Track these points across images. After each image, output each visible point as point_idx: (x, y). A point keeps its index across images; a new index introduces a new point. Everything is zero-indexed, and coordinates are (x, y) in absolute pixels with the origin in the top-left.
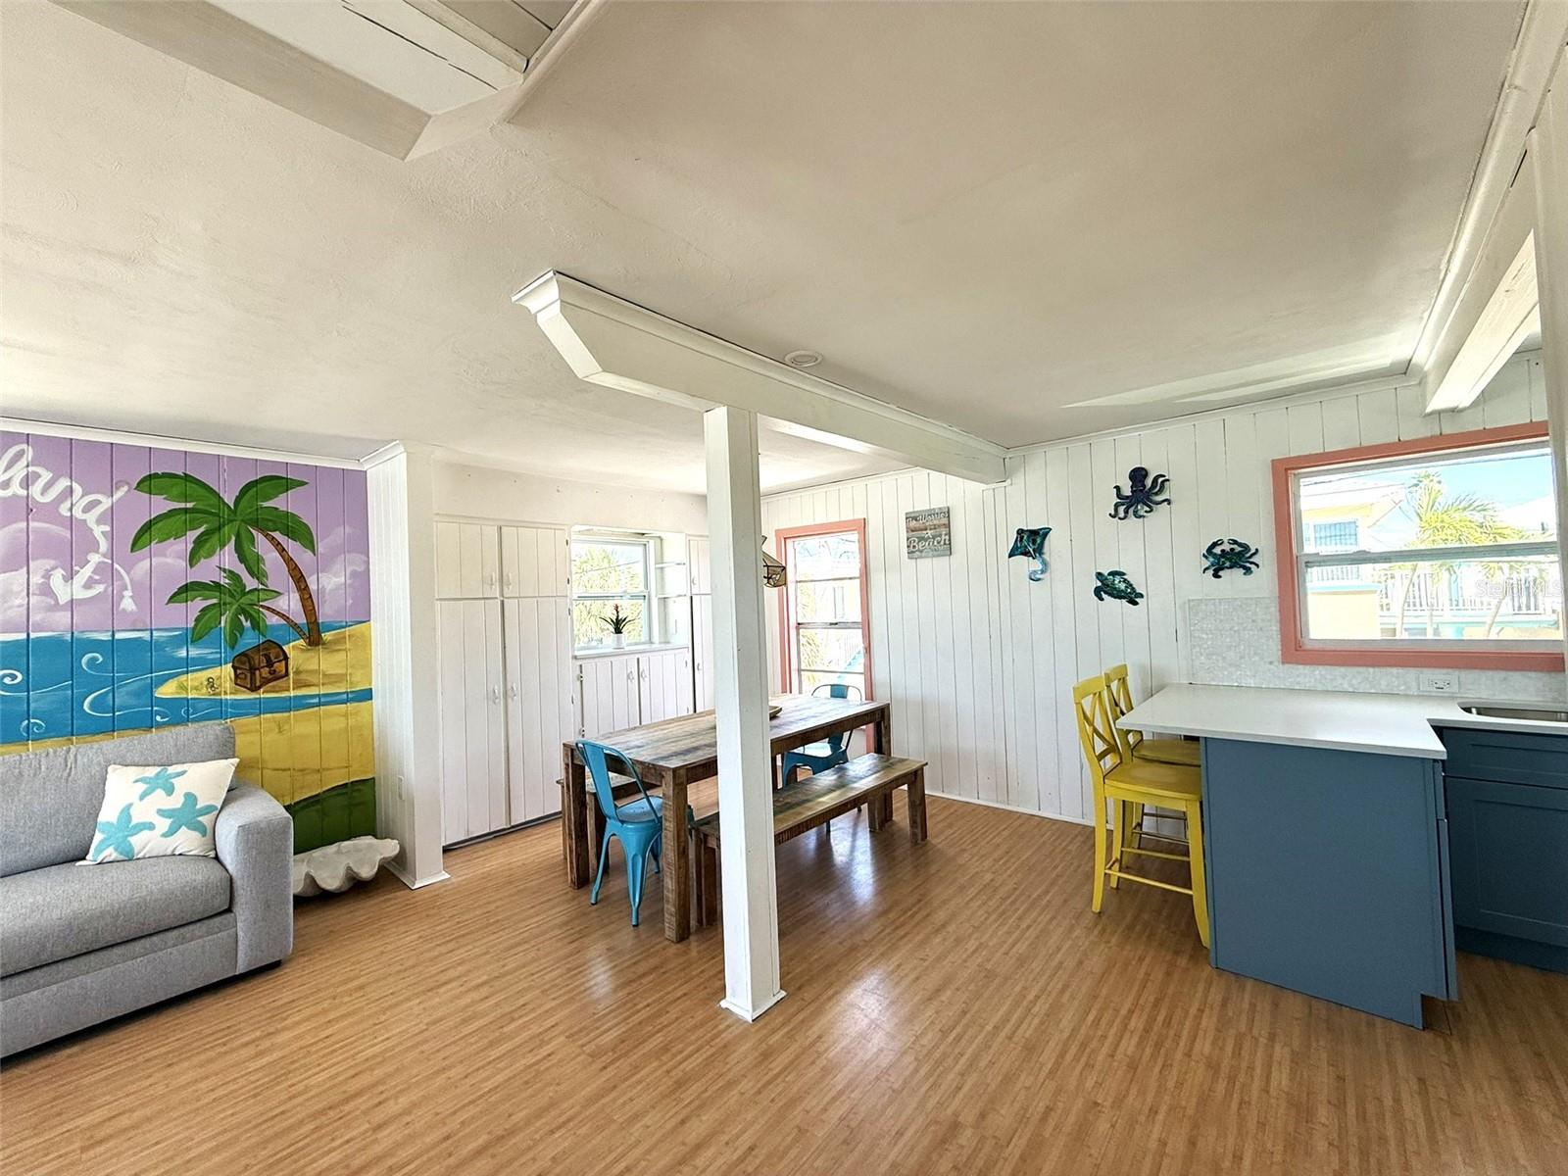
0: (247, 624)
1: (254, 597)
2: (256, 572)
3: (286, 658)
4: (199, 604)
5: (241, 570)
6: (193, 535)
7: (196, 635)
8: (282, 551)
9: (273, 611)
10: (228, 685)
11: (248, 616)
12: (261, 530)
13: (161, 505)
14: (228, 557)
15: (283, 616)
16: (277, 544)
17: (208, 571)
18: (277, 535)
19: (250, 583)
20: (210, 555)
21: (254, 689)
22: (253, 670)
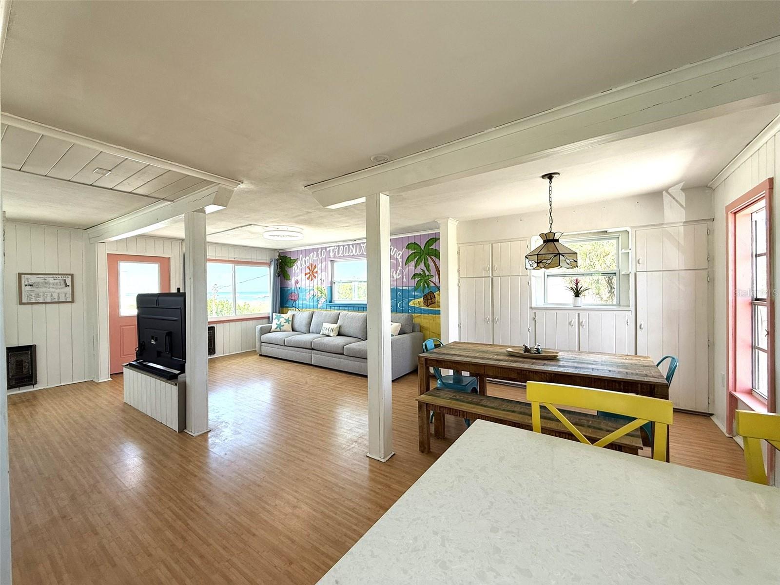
0: (426, 286)
1: (427, 277)
2: (428, 270)
3: (435, 297)
4: (417, 279)
5: (425, 269)
6: (416, 259)
7: (415, 289)
8: (434, 262)
9: (432, 282)
10: (422, 304)
11: (427, 284)
12: (429, 256)
13: (411, 252)
14: (422, 266)
15: (434, 283)
16: (433, 260)
17: (418, 271)
18: (433, 257)
19: (427, 273)
20: (419, 265)
21: (428, 306)
22: (428, 300)
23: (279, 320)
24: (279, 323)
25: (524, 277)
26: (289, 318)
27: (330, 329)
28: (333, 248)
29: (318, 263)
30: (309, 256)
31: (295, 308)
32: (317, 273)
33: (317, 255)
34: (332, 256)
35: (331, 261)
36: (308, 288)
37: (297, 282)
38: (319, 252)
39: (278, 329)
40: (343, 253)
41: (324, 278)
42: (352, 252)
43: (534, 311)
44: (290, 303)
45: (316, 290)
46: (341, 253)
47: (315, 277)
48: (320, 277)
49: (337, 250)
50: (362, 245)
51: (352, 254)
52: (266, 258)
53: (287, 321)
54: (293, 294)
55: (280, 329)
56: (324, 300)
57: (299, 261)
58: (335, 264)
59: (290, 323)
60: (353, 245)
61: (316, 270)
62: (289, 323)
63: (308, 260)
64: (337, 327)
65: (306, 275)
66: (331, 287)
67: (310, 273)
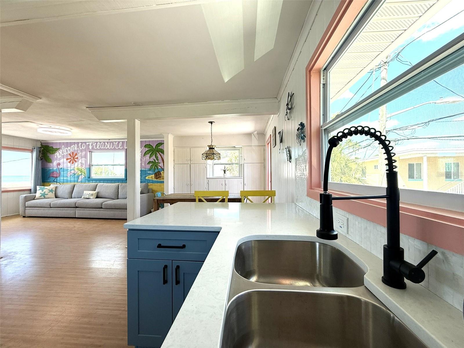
0: (156, 168)
1: (157, 163)
2: (157, 160)
3: (161, 174)
4: (151, 165)
5: (155, 159)
6: (150, 153)
7: (150, 170)
8: (161, 156)
9: (159, 166)
10: (154, 178)
11: (156, 167)
12: (158, 152)
13: (147, 149)
14: (154, 157)
15: (161, 167)
16: (160, 154)
17: (151, 160)
18: (160, 153)
19: (157, 161)
20: (152, 157)
21: (157, 179)
22: (157, 176)
23: (43, 191)
24: (43, 192)
25: (204, 164)
26: (52, 189)
27: (90, 195)
28: (92, 143)
29: (79, 152)
30: (70, 147)
31: (57, 182)
32: (77, 158)
33: (78, 147)
34: (90, 148)
35: (90, 151)
36: (70, 169)
37: (59, 164)
38: (80, 145)
39: (43, 197)
40: (99, 147)
41: (84, 162)
42: (107, 146)
43: (208, 179)
44: (52, 179)
45: (77, 171)
46: (98, 147)
47: (76, 161)
48: (80, 161)
49: (95, 145)
50: (114, 143)
51: (106, 148)
52: (30, 146)
53: (51, 191)
54: (55, 172)
55: (45, 197)
56: (83, 176)
57: (61, 150)
58: (93, 153)
59: (54, 192)
60: (108, 143)
61: (76, 157)
62: (52, 193)
63: (69, 149)
64: (96, 193)
65: (67, 159)
66: (90, 168)
67: (71, 158)
